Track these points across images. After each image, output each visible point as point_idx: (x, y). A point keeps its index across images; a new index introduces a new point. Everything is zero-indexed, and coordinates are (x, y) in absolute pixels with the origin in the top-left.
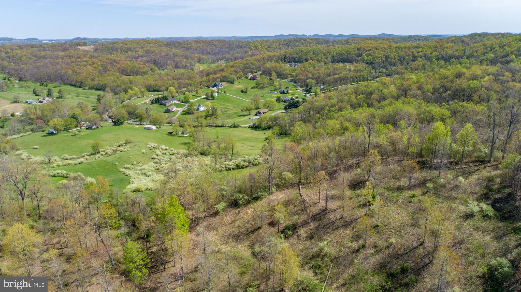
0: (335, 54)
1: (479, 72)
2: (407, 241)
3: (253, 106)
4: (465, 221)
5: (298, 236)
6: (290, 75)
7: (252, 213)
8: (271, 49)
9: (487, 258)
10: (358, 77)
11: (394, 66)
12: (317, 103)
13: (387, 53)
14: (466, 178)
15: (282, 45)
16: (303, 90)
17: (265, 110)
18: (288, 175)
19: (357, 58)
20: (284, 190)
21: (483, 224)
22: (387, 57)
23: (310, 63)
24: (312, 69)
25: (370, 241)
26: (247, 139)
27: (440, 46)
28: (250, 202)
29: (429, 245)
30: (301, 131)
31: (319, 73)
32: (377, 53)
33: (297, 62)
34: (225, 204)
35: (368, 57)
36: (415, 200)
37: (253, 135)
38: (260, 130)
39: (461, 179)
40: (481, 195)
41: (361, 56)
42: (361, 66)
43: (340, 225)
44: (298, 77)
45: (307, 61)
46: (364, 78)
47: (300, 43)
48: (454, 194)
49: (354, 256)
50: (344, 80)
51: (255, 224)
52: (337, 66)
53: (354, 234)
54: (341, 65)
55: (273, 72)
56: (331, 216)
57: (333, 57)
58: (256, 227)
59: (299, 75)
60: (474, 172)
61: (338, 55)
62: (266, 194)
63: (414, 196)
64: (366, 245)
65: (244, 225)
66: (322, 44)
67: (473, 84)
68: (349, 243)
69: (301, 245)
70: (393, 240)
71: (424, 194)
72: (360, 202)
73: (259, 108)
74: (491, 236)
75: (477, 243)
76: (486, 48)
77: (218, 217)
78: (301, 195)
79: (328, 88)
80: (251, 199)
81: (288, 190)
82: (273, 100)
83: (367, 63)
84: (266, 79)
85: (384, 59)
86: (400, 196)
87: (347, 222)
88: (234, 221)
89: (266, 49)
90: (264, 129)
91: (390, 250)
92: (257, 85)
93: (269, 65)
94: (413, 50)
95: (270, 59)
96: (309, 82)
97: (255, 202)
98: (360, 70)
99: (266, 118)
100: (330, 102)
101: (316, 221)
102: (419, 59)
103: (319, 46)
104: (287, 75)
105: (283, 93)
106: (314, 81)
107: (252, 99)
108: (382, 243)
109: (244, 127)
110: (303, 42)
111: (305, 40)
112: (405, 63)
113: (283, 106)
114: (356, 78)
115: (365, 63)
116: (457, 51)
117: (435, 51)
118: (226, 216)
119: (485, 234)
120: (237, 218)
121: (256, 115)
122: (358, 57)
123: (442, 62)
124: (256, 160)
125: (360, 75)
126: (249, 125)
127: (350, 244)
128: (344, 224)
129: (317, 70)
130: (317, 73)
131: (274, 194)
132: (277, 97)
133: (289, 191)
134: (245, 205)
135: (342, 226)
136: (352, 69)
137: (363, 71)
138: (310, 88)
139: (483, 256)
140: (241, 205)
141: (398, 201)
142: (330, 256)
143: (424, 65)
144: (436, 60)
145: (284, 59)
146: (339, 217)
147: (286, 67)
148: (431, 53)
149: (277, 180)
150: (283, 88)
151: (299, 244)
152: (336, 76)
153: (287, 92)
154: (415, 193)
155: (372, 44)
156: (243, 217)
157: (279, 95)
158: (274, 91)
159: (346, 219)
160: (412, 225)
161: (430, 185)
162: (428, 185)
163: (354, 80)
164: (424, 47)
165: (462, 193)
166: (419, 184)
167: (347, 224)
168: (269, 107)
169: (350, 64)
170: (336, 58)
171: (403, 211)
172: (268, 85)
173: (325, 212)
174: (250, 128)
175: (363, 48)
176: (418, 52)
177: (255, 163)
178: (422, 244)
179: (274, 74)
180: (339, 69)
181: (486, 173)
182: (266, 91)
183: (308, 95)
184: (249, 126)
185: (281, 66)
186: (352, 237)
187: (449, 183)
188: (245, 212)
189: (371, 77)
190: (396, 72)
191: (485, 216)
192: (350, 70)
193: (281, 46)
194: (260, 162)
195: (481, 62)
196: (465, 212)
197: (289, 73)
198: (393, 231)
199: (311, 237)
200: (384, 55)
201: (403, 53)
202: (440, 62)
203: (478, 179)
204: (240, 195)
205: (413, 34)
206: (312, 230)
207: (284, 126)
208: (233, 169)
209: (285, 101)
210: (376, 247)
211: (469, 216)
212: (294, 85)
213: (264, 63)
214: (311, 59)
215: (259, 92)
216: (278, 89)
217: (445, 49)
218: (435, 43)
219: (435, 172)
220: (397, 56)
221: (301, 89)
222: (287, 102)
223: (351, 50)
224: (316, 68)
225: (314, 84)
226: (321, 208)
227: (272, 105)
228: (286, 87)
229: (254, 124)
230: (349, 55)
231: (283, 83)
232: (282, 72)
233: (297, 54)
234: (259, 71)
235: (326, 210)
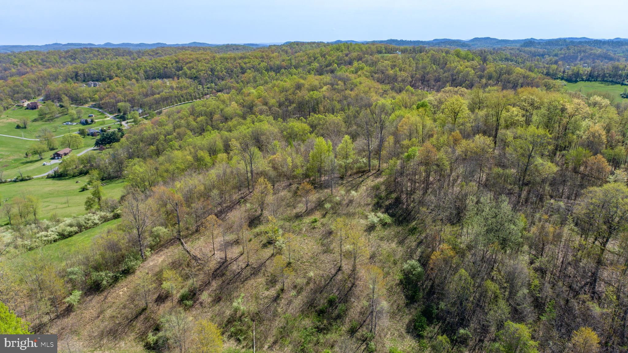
0: (148, 68)
1: (316, 83)
2: (324, 271)
3: (45, 147)
4: (370, 234)
5: (201, 303)
6: (90, 98)
7: (125, 293)
8: (48, 64)
9: (399, 264)
10: (184, 96)
11: (223, 80)
12: (145, 132)
13: (212, 65)
14: (356, 190)
15: (65, 58)
16: (115, 116)
17: (67, 150)
18: (162, 230)
19: (177, 73)
20: (161, 250)
21: (385, 233)
22: (212, 70)
23: (117, 81)
24: (120, 88)
25: (288, 283)
26: (51, 194)
27: (267, 56)
28: (118, 278)
29: (347, 267)
30: (141, 170)
31: (132, 93)
32: (200, 65)
33: (97, 81)
34: (80, 292)
35: (190, 70)
36: (318, 224)
37: (59, 187)
38: (68, 179)
39: (353, 193)
40: (374, 205)
41: (181, 70)
42: (185, 82)
43: (248, 274)
44: (103, 101)
45: (110, 79)
46: (191, 95)
47: (92, 55)
48: (351, 209)
49: (275, 305)
50: (167, 101)
51: (135, 306)
52: (155, 84)
53: (267, 279)
54: (159, 81)
55: (63, 96)
56: (234, 267)
57: (146, 72)
58: (139, 309)
59: (103, 97)
60: (361, 183)
61: (152, 69)
62: (139, 262)
63: (315, 221)
64: (285, 288)
65: (119, 313)
66: (124, 56)
67: (316, 94)
68: (265, 292)
69: (209, 314)
70: (311, 274)
71: (324, 216)
72: (261, 242)
73: (55, 148)
74: (395, 242)
75: (387, 252)
76: (310, 58)
77: (72, 314)
78: (188, 252)
79: (149, 111)
80: (119, 275)
81: (167, 249)
82: (75, 134)
83: (191, 78)
84: (55, 107)
85: (210, 73)
86: (302, 224)
87: (255, 268)
88: (102, 312)
89: (40, 64)
90: (74, 176)
91: (311, 285)
92: (40, 115)
93: (53, 86)
94: (240, 61)
95: (55, 78)
96: (122, 106)
97: (126, 277)
98: (184, 87)
99: (73, 161)
100: (164, 129)
101: (217, 278)
102: (248, 71)
103: (120, 59)
104: (85, 98)
105: (86, 123)
106: (128, 105)
107: (40, 136)
108: (300, 281)
109: (38, 179)
110: (96, 53)
111: (98, 51)
112: (235, 76)
113: (94, 141)
114: (182, 96)
115: (189, 78)
116: (283, 61)
117: (262, 61)
118: (86, 309)
119: (390, 241)
120: (106, 306)
121: (53, 158)
122: (178, 71)
123: (272, 74)
124: (88, 220)
125: (186, 93)
126: (46, 174)
127: (267, 293)
128: (252, 272)
129: (129, 89)
130: (130, 93)
131: (149, 259)
132: (79, 130)
133: (170, 250)
134: (111, 284)
135: (251, 275)
136: (175, 86)
137: (188, 87)
138: (124, 114)
139: (395, 263)
140: (105, 288)
141: (301, 230)
142: (249, 314)
143: (255, 78)
144: (266, 71)
145: (76, 77)
146: (244, 266)
147: (82, 88)
148: (259, 64)
149: (149, 240)
150: (84, 118)
151: (206, 312)
152: (157, 96)
153: (92, 121)
154: (316, 217)
155: (191, 55)
156: (114, 303)
157: (82, 127)
158: (71, 122)
159: (253, 266)
160: (325, 252)
161: (328, 206)
162: (326, 206)
163: (180, 99)
164: (250, 57)
165: (358, 207)
166: (316, 207)
167: (256, 272)
168: (70, 144)
169: (171, 79)
170: (150, 73)
171: (310, 239)
172: (60, 115)
173: (225, 264)
174: (50, 178)
175: (183, 60)
176: (245, 63)
177: (88, 226)
178: (340, 269)
179: (65, 99)
180: (157, 87)
181: (371, 182)
182: (58, 123)
183: (123, 123)
184: (48, 176)
185: (73, 87)
186: (267, 284)
187: (343, 199)
188: (114, 295)
189: (198, 94)
190: (227, 87)
191: (384, 225)
192: (172, 88)
193: (63, 59)
194: (97, 221)
195: (309, 72)
196: (367, 225)
197: (88, 96)
198: (307, 264)
199: (217, 300)
200: (209, 67)
201: (230, 65)
202: (270, 73)
203: (367, 190)
204: (101, 273)
205: (230, 43)
206: (215, 290)
207: (105, 169)
208: (55, 241)
209: (93, 135)
210: (295, 287)
211: (371, 228)
212: (100, 112)
213: (46, 84)
214: (117, 76)
215: (48, 126)
216: (76, 119)
217: (272, 59)
218: (261, 53)
219: (326, 190)
220: (223, 69)
221: (111, 116)
222: (96, 136)
223: (167, 63)
224: (127, 87)
225: (129, 108)
226: (219, 260)
227: (75, 141)
228: (88, 116)
229: (55, 172)
230: (166, 69)
231: (83, 111)
232: (77, 95)
233: (94, 69)
234: (39, 95)
235: (226, 260)
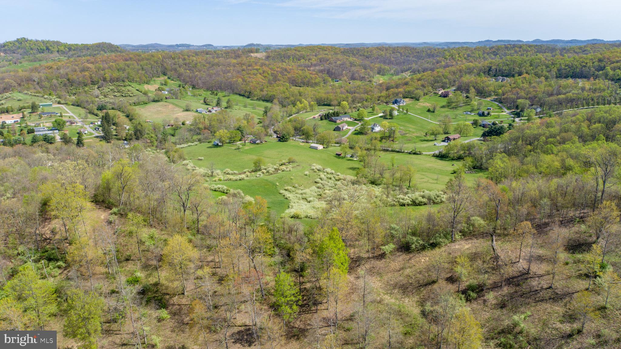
0: (563, 67)
3: (441, 130)
5: (485, 301)
6: (494, 92)
7: (426, 261)
8: (471, 59)
10: (595, 99)
12: (528, 131)
15: (488, 54)
16: (511, 112)
17: (457, 136)
18: (479, 221)
19: (597, 73)
20: (471, 239)
23: (525, 78)
24: (526, 85)
25: (590, 327)
26: (429, 170)
28: (425, 248)
30: (502, 165)
31: (536, 91)
33: (507, 76)
34: (394, 246)
35: (614, 71)
38: (447, 160)
41: (603, 70)
42: (602, 83)
43: (547, 296)
44: (505, 96)
45: (520, 75)
46: (604, 100)
47: (513, 52)
49: (563, 342)
50: (572, 102)
51: (428, 276)
52: (565, 83)
53: (566, 312)
54: (570, 81)
55: (472, 88)
56: (534, 283)
57: (559, 70)
58: (430, 280)
59: (507, 92)
61: (567, 67)
62: (446, 241)
64: (584, 331)
65: (414, 275)
66: (545, 53)
68: (558, 323)
69: (488, 314)
72: (579, 270)
73: (449, 132)
77: (384, 260)
78: (493, 249)
79: (548, 111)
80: (427, 245)
81: (477, 240)
82: (469, 123)
83: (612, 80)
84: (462, 96)
87: (557, 294)
88: (403, 269)
89: (465, 58)
90: (453, 160)
92: (448, 103)
93: (467, 78)
95: (470, 71)
96: (521, 103)
97: (432, 250)
98: (600, 89)
99: (456, 146)
100: (549, 131)
101: (511, 286)
103: (540, 55)
104: (490, 92)
105: (482, 115)
106: (528, 102)
107: (440, 121)
108: (609, 333)
109: (426, 155)
110: (518, 49)
113: (481, 132)
114: (593, 100)
115: (609, 79)
118: (393, 261)
120: (408, 265)
121: (444, 141)
122: (598, 71)
124: (438, 197)
125: (599, 96)
126: (433, 153)
127: (559, 325)
128: (552, 297)
129: (534, 87)
130: (534, 91)
131: (458, 243)
132: (474, 120)
134: (418, 250)
135: (550, 299)
136: (587, 87)
137: (604, 90)
138: (521, 111)
140: (413, 251)
142: (527, 336)
145: (488, 71)
146: (545, 286)
147: (490, 82)
149: (463, 226)
150: (484, 109)
151: (485, 311)
152: (562, 96)
153: (488, 114)
156: (414, 265)
157: (477, 118)
158: (470, 112)
159: (556, 291)
163: (588, 102)
167: (556, 298)
168: (461, 131)
169: (585, 80)
170: (564, 71)
172: (464, 104)
173: (525, 276)
174: (435, 156)
175: (608, 59)
177: (436, 201)
179: (472, 90)
180: (565, 87)
182: (459, 111)
183: (517, 120)
185: (483, 80)
186: (563, 316)
188: (417, 259)
189: (616, 99)
192: (583, 89)
193: (485, 55)
194: (443, 200)
197: (493, 89)
199: (502, 306)
204: (414, 238)
206: (504, 296)
207: (479, 158)
208: (408, 205)
209: (484, 126)
210: (599, 336)
212: (499, 106)
213: (461, 76)
214: (527, 73)
215: (450, 113)
216: (475, 110)
221: (508, 111)
222: (486, 127)
223: (588, 61)
224: (533, 85)
225: (528, 106)
226: (521, 269)
227: (467, 130)
228: (487, 108)
229: (440, 152)
230: (584, 68)
231: (483, 103)
232: (483, 88)
233: (508, 65)
234: (453, 86)
235: (528, 273)
